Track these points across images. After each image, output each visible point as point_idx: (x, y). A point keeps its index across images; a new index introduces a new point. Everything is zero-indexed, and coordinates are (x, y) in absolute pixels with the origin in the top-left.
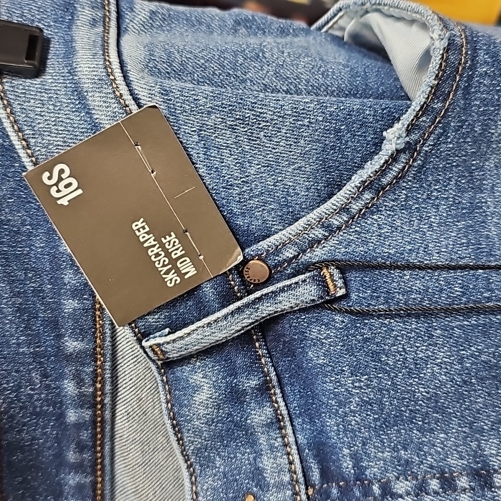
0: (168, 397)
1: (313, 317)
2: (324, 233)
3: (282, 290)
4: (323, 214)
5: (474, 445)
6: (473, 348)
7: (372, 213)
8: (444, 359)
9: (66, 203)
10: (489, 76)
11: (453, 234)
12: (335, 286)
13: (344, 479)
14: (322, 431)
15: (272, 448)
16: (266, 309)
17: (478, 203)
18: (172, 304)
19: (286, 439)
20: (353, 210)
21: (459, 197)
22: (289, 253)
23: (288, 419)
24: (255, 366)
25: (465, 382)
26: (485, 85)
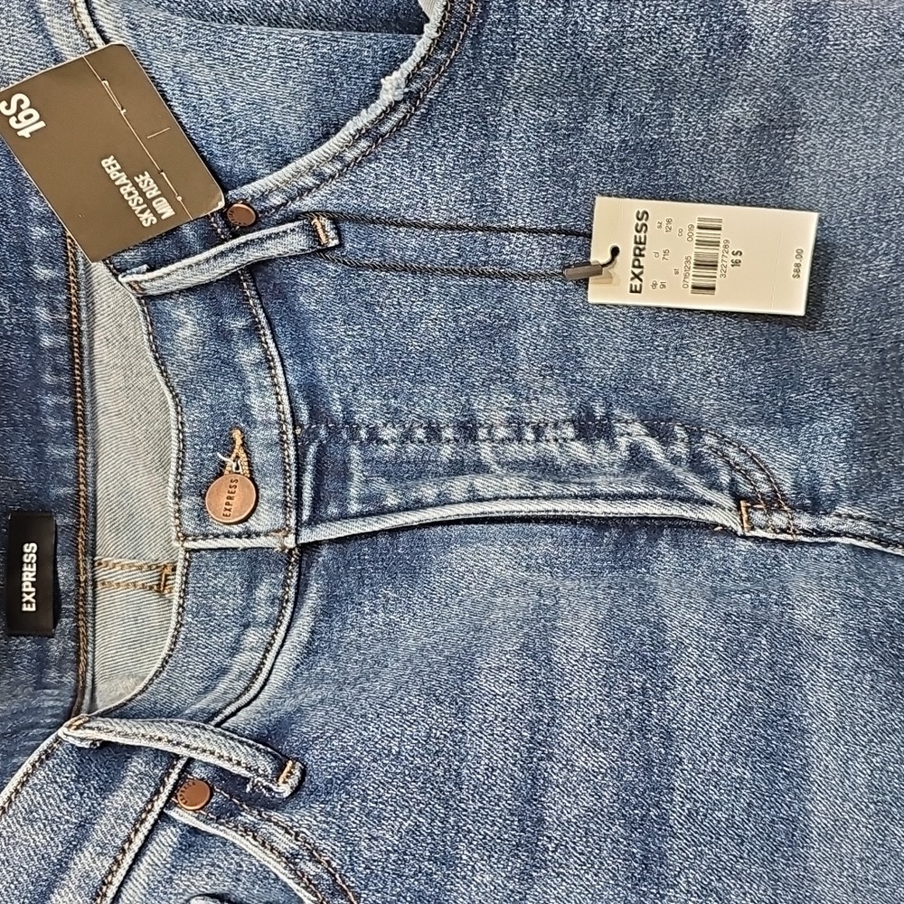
0: (150, 328)
1: (305, 264)
2: (315, 181)
3: (269, 237)
4: (314, 162)
5: (463, 399)
6: (469, 307)
7: (370, 161)
8: (439, 316)
9: (28, 136)
10: (504, 23)
11: (457, 188)
12: (327, 236)
13: (332, 421)
14: (313, 374)
15: (260, 386)
16: (253, 255)
17: (491, 151)
18: (150, 242)
19: (275, 380)
20: (348, 159)
21: (469, 144)
22: (276, 200)
23: (279, 360)
24: (242, 307)
25: (458, 339)
26: (498, 33)
